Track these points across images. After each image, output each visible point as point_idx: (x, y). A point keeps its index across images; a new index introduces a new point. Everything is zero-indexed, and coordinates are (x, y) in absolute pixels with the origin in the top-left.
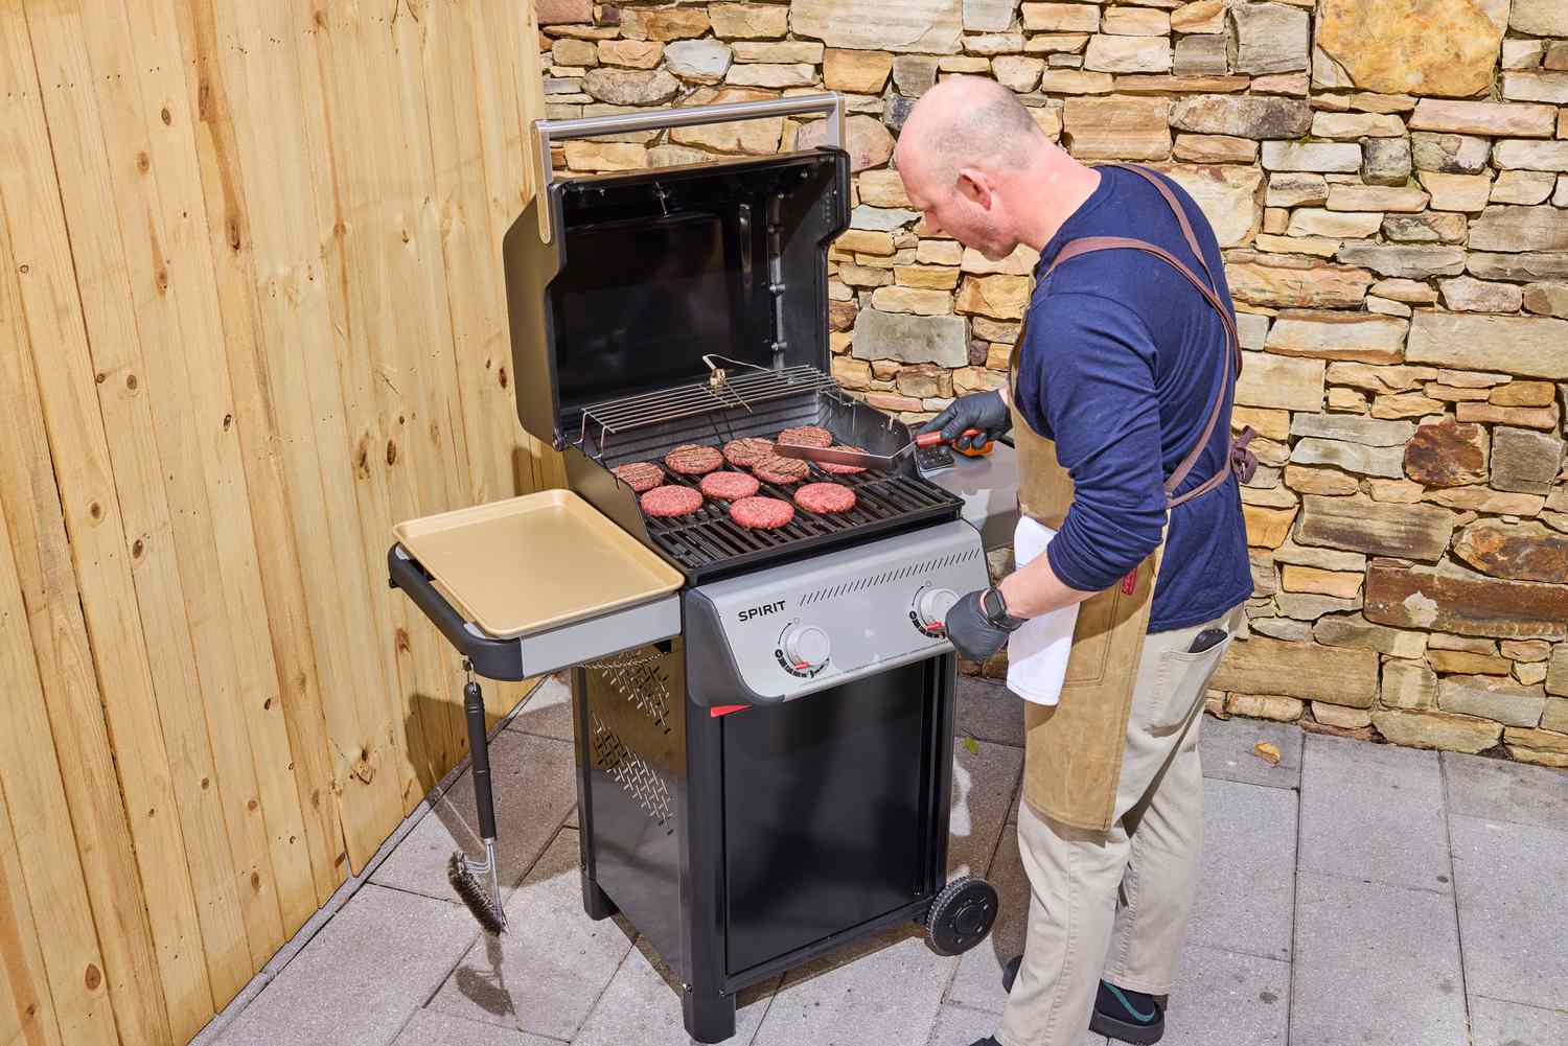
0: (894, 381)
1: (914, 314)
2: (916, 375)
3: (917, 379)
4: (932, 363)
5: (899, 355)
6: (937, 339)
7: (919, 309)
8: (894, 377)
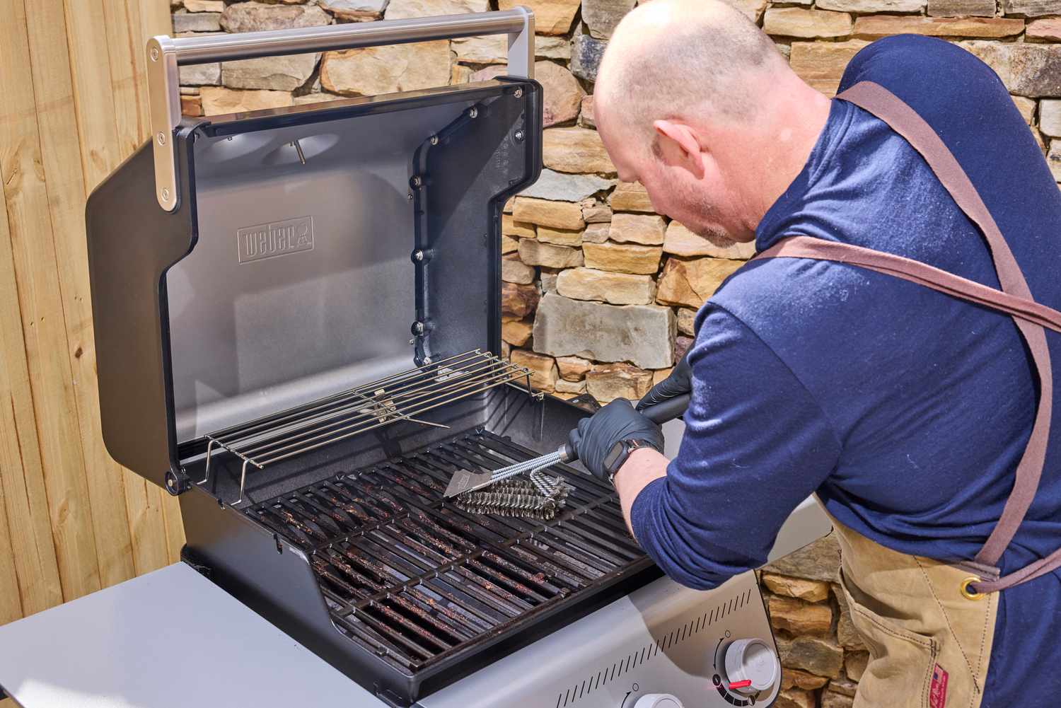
0: (583, 382)
1: (606, 303)
2: (608, 376)
3: (610, 381)
4: (628, 362)
5: (588, 351)
6: (634, 334)
7: (612, 296)
8: (583, 377)
